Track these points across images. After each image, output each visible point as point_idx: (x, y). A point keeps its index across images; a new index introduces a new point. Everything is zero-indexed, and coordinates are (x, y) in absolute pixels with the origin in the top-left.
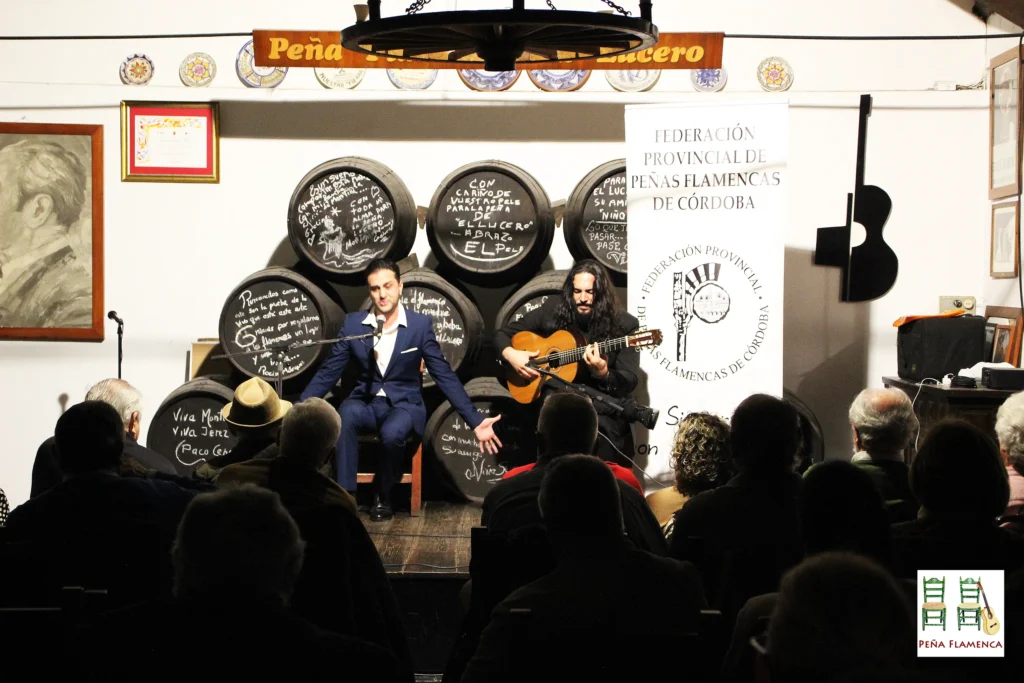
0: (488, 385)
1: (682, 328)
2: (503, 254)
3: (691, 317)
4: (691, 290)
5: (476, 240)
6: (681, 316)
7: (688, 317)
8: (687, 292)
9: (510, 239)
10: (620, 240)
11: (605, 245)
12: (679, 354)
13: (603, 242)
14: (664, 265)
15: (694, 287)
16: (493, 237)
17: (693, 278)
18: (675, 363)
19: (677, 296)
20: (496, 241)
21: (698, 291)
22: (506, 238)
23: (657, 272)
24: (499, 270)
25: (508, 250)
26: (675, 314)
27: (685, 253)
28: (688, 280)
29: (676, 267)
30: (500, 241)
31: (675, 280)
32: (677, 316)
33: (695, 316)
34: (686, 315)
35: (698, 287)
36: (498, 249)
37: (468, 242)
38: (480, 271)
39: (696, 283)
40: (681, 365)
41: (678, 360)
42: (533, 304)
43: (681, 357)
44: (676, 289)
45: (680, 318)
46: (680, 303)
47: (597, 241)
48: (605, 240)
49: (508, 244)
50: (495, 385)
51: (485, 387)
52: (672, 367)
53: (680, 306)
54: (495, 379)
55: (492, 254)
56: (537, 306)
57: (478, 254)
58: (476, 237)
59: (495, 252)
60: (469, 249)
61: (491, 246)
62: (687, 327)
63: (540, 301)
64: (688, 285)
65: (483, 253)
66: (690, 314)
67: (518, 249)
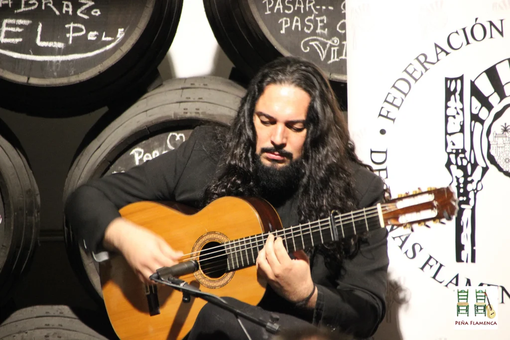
0: (54, 321)
1: (466, 193)
2: (82, 45)
3: (485, 170)
4: (484, 114)
5: (23, 16)
6: (463, 168)
7: (479, 171)
8: (475, 118)
9: (96, 13)
10: (327, 13)
11: (296, 23)
12: (459, 247)
13: (291, 16)
14: (424, 62)
15: (490, 107)
16: (60, 8)
17: (486, 87)
18: (451, 268)
19: (454, 126)
20: (67, 18)
21: (498, 115)
22: (88, 11)
23: (410, 78)
24: (74, 79)
25: (92, 36)
26: (448, 164)
27: (469, 35)
28: (475, 92)
29: (451, 66)
30: (75, 19)
31: (449, 94)
32: (453, 168)
33: (492, 168)
34: (475, 166)
35: (497, 108)
36: (71, 35)
37: (5, 21)
38: (34, 81)
39: (494, 99)
40: (465, 270)
41: (459, 259)
42: (149, 150)
43: (466, 253)
44: (449, 112)
45: (460, 173)
46: (458, 141)
47: (279, 15)
48: (297, 12)
49: (91, 25)
50: (66, 323)
51: (47, 327)
52: (446, 275)
53: (459, 146)
54: (66, 309)
55: (60, 45)
56: (156, 153)
57: (28, 46)
58: (23, 9)
59: (65, 40)
60: (8, 35)
61: (55, 28)
62: (476, 191)
63: (162, 144)
64: (476, 103)
65: (39, 43)
66: (481, 163)
67: (114, 35)
